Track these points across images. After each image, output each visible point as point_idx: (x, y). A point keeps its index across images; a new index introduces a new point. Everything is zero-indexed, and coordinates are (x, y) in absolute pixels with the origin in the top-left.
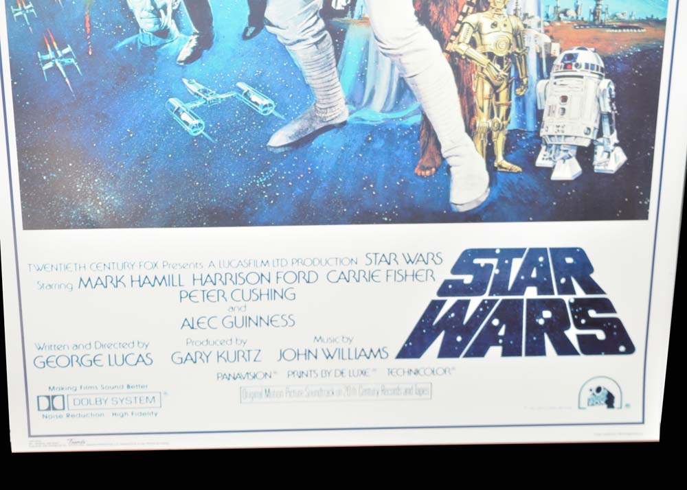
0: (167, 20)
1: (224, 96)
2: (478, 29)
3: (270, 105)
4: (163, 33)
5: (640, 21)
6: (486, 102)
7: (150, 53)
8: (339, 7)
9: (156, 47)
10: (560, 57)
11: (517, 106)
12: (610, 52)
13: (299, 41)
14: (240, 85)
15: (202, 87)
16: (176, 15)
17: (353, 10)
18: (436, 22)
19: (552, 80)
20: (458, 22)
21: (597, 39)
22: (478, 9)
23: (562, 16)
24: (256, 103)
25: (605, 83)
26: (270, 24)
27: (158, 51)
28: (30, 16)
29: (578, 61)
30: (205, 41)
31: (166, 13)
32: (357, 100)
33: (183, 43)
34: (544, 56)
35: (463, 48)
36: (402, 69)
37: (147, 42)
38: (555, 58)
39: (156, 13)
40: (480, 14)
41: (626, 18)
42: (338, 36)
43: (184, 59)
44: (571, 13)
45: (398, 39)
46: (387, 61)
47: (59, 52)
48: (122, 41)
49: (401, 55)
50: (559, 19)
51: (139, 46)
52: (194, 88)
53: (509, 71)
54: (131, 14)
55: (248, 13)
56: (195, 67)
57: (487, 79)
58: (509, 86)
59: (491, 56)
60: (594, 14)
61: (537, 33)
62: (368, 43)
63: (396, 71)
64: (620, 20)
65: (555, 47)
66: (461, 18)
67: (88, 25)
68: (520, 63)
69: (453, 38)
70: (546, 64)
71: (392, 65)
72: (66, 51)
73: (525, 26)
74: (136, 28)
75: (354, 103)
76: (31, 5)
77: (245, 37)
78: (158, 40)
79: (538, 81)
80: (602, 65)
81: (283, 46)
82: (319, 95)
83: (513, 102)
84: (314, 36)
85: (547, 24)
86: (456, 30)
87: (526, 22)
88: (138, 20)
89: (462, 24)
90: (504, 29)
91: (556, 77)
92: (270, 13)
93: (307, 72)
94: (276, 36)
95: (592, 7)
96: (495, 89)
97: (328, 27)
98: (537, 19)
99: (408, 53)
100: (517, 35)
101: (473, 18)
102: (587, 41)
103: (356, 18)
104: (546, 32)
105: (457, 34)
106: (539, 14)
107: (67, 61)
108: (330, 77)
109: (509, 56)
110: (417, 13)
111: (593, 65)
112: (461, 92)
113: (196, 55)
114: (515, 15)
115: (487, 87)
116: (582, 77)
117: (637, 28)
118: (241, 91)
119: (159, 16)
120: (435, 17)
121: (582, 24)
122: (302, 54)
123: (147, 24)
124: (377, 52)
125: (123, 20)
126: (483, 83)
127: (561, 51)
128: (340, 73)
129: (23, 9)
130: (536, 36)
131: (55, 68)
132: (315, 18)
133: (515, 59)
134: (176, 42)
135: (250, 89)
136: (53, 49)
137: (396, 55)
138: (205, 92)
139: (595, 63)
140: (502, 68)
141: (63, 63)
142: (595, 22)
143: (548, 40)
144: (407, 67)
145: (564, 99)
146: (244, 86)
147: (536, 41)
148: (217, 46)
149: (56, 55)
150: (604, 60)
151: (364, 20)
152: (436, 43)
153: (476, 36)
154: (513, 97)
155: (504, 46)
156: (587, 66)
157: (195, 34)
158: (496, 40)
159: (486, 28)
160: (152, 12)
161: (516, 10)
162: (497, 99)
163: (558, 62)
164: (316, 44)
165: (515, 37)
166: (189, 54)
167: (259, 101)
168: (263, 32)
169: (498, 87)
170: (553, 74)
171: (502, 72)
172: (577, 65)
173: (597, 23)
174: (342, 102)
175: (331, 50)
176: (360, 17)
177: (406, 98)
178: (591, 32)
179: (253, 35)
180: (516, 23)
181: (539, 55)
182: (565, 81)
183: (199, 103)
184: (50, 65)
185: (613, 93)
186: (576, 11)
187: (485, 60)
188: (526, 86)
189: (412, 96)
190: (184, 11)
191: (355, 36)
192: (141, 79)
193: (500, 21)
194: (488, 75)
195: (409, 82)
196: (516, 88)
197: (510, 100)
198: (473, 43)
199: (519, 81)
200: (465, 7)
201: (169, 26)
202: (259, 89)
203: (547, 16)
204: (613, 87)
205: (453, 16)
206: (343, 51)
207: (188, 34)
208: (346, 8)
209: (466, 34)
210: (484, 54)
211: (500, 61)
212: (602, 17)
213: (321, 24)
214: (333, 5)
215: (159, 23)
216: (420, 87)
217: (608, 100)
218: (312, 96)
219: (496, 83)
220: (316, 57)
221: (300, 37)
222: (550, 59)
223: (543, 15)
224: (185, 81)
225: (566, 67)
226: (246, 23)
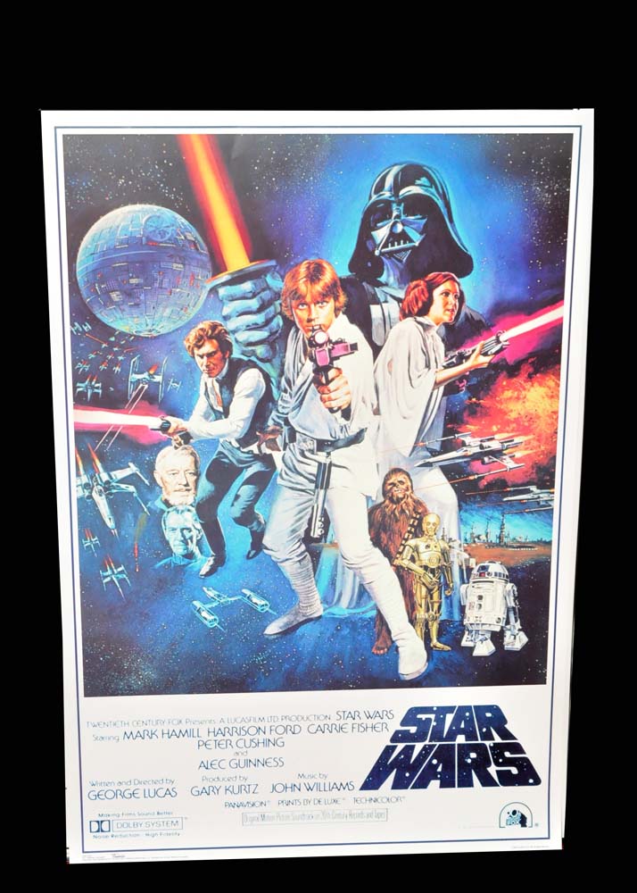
0: (193, 547)
1: (233, 599)
2: (416, 549)
3: (266, 605)
4: (190, 556)
5: (533, 542)
6: (423, 601)
7: (180, 569)
8: (316, 536)
9: (184, 565)
10: (476, 569)
11: (446, 602)
12: (512, 564)
13: (287, 560)
14: (245, 591)
15: (217, 593)
16: (199, 543)
17: (326, 538)
18: (385, 545)
19: (471, 583)
20: (402, 544)
21: (503, 555)
22: (416, 536)
23: (476, 540)
24: (256, 604)
25: (510, 586)
26: (266, 548)
27: (187, 568)
28: (95, 545)
29: (489, 571)
30: (220, 560)
31: (192, 542)
32: (329, 600)
33: (204, 563)
34: (464, 568)
35: (406, 563)
36: (362, 578)
37: (178, 562)
38: (472, 569)
39: (185, 542)
40: (418, 539)
41: (523, 541)
42: (315, 556)
43: (204, 573)
44: (483, 537)
45: (358, 557)
46: (351, 572)
47: (115, 571)
48: (160, 561)
49: (360, 568)
50: (474, 542)
51: (173, 565)
52: (211, 593)
53: (440, 579)
54: (167, 543)
55: (251, 541)
56: (212, 579)
57: (424, 584)
58: (440, 589)
59: (426, 568)
60: (500, 538)
61: (458, 551)
62: (336, 561)
63: (358, 580)
64: (519, 542)
65: (472, 562)
66: (403, 542)
67: (136, 552)
68: (447, 572)
69: (398, 556)
70: (466, 573)
71: (355, 576)
72: (120, 569)
73: (450, 547)
74: (170, 552)
75: (327, 603)
76: (96, 538)
77: (248, 557)
78: (187, 560)
79: (461, 585)
80: (507, 573)
81: (275, 564)
82: (301, 597)
83: (443, 600)
84: (297, 556)
85: (466, 545)
86: (400, 550)
87: (451, 544)
88: (172, 547)
89: (405, 547)
90: (435, 549)
91: (474, 582)
92: (266, 541)
93: (293, 581)
94: (270, 556)
95: (498, 533)
96: (430, 591)
97: (308, 550)
98: (459, 542)
99: (365, 567)
100: (445, 553)
101: (412, 542)
102: (495, 557)
103: (328, 543)
104: (465, 551)
105: (401, 553)
106: (460, 538)
107: (120, 576)
108: (310, 585)
109: (439, 568)
110: (371, 539)
111: (500, 573)
112: (404, 594)
113: (213, 571)
114: (443, 539)
115: (424, 590)
116: (492, 582)
117: (531, 547)
118: (245, 595)
119: (187, 544)
120: (385, 542)
121: (491, 545)
122: (289, 569)
123: (178, 550)
124: (343, 567)
125: (161, 547)
126: (421, 588)
127: (476, 564)
128: (317, 581)
129: (91, 541)
130: (458, 554)
131: (112, 581)
132: (299, 544)
133: (443, 570)
134: (198, 562)
135: (252, 594)
136: (111, 568)
137: (357, 569)
138: (219, 596)
139: (502, 572)
140: (434, 576)
141: (117, 578)
142: (501, 543)
143: (467, 557)
144: (366, 577)
145: (480, 598)
146: (248, 592)
147: (458, 557)
148: (229, 564)
149: (113, 572)
150: (508, 570)
151: (334, 545)
152: (386, 560)
153: (415, 554)
154: (443, 596)
155: (435, 561)
156: (496, 574)
157: (213, 556)
158: (429, 556)
159: (422, 548)
160: (182, 541)
161: (443, 536)
162: (432, 598)
163: (475, 572)
164: (299, 561)
165: (443, 554)
166: (208, 570)
167: (258, 602)
168: (261, 554)
169: (432, 590)
170: (471, 580)
171: (434, 579)
172: (488, 574)
173: (502, 544)
174: (319, 602)
175: (311, 565)
176: (331, 542)
177: (365, 598)
178: (497, 551)
179: (254, 556)
180: (443, 545)
181: (460, 567)
182: (481, 585)
183: (214, 604)
184: (108, 579)
185: (516, 593)
186: (487, 536)
187: (421, 571)
188: (452, 589)
189: (370, 598)
190: (206, 541)
191: (327, 556)
192: (173, 588)
193: (432, 544)
194: (424, 581)
195: (367, 587)
196: (445, 590)
197: (441, 598)
198: (413, 559)
199: (447, 586)
200: (407, 535)
201: (194, 550)
202: (258, 593)
203: (466, 540)
204: (515, 589)
205: (398, 541)
206: (319, 566)
207: (207, 556)
208: (321, 536)
209: (407, 553)
210: (421, 567)
211: (433, 571)
212: (505, 540)
213: (303, 547)
214: (312, 535)
215: (187, 549)
216: (375, 590)
217: (512, 598)
218: (296, 598)
219: (430, 587)
220: (299, 571)
221: (288, 557)
222: (469, 570)
223: (463, 539)
224: (204, 588)
225: (480, 575)
226: (249, 547)
